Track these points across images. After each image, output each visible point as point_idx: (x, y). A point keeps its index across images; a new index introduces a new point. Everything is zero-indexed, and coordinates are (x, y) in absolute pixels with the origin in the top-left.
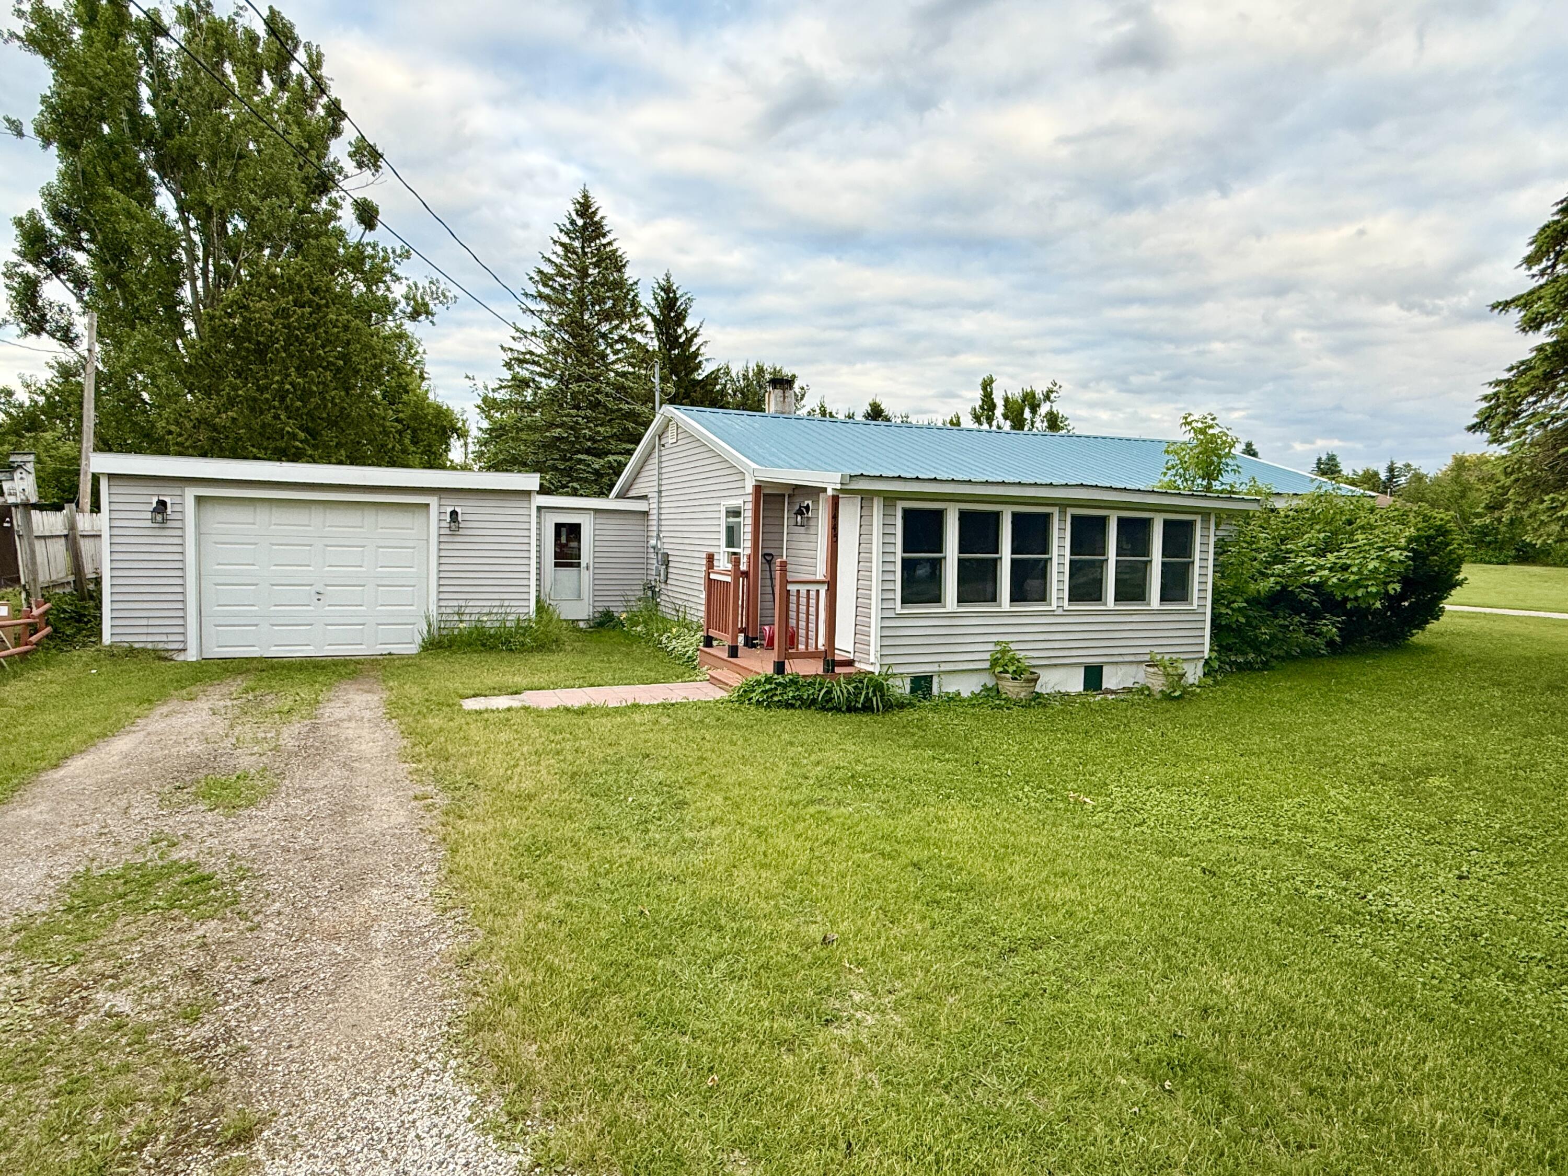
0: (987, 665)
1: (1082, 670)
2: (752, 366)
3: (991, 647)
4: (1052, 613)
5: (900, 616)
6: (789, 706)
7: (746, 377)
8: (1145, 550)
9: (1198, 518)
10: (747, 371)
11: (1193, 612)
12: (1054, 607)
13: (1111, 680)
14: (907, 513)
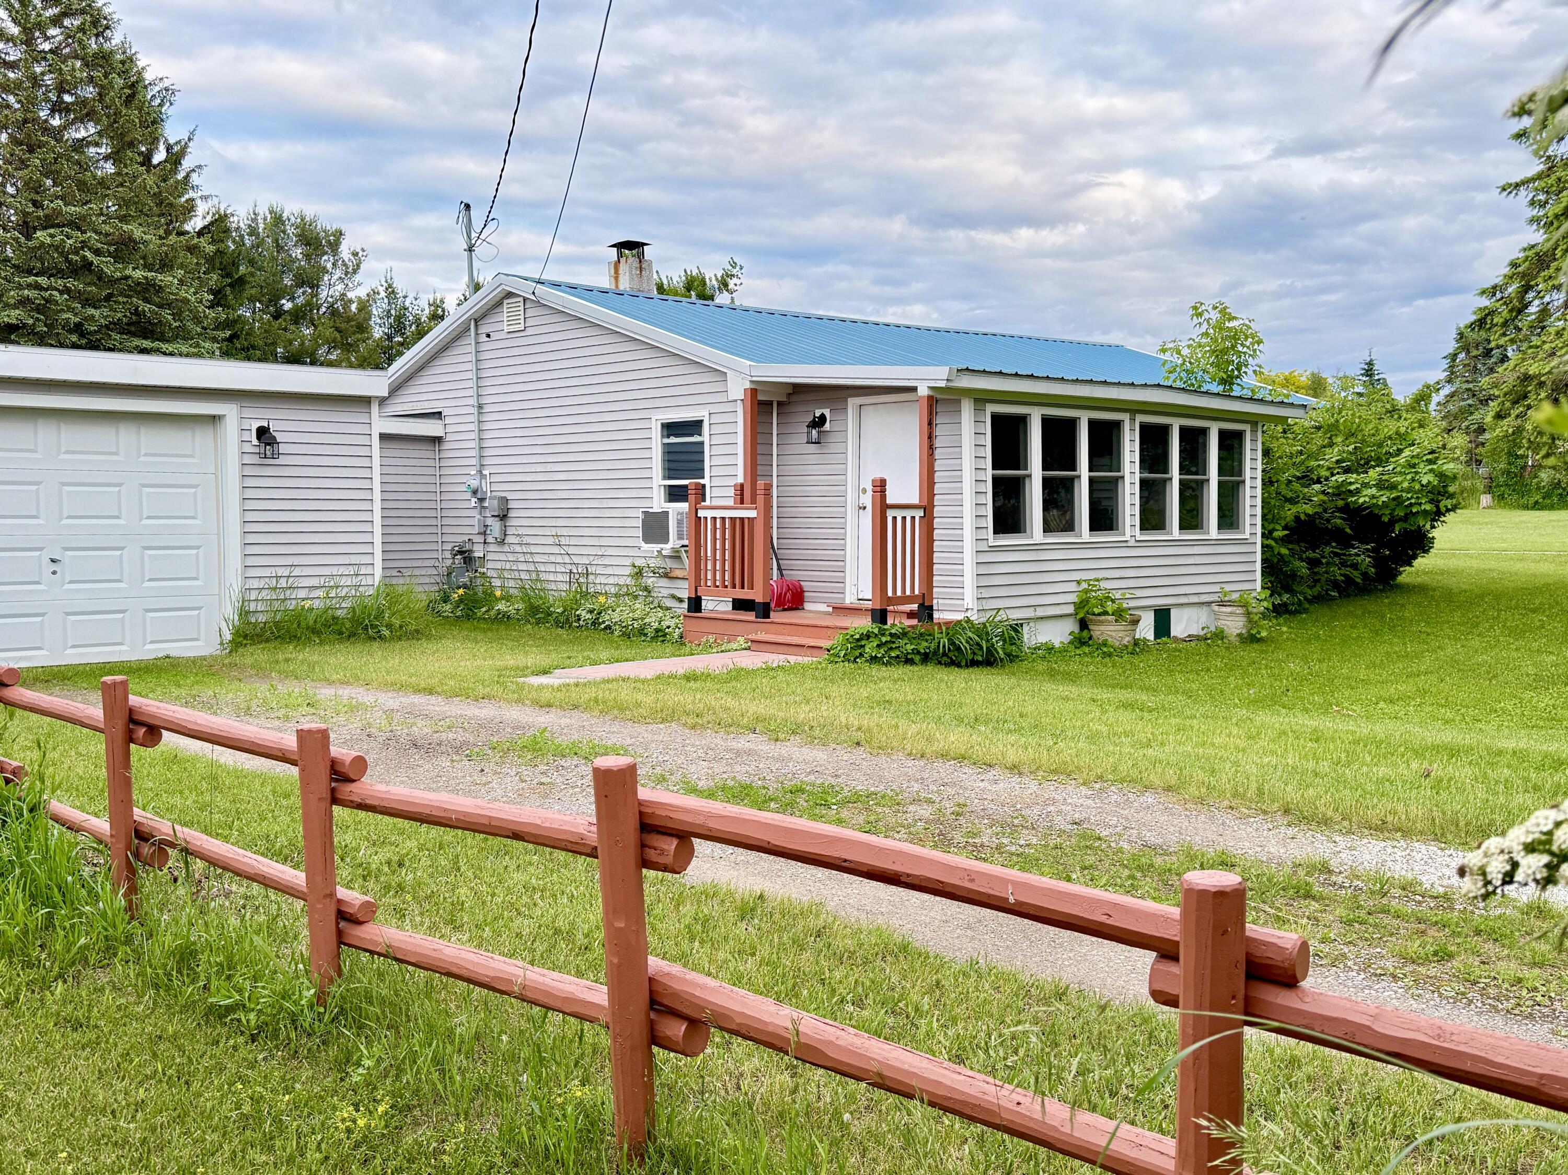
0: (1070, 609)
1: (1153, 613)
2: (263, 210)
3: (1073, 587)
4: (1124, 544)
5: (994, 549)
6: (909, 661)
7: (253, 232)
8: (1202, 468)
9: (1247, 428)
10: (254, 220)
11: (1244, 542)
12: (1127, 537)
13: (1180, 626)
14: (996, 418)
